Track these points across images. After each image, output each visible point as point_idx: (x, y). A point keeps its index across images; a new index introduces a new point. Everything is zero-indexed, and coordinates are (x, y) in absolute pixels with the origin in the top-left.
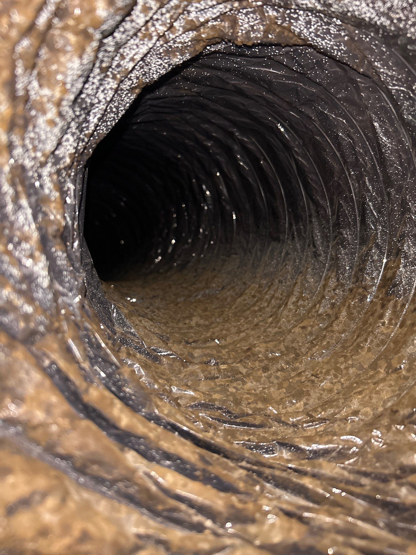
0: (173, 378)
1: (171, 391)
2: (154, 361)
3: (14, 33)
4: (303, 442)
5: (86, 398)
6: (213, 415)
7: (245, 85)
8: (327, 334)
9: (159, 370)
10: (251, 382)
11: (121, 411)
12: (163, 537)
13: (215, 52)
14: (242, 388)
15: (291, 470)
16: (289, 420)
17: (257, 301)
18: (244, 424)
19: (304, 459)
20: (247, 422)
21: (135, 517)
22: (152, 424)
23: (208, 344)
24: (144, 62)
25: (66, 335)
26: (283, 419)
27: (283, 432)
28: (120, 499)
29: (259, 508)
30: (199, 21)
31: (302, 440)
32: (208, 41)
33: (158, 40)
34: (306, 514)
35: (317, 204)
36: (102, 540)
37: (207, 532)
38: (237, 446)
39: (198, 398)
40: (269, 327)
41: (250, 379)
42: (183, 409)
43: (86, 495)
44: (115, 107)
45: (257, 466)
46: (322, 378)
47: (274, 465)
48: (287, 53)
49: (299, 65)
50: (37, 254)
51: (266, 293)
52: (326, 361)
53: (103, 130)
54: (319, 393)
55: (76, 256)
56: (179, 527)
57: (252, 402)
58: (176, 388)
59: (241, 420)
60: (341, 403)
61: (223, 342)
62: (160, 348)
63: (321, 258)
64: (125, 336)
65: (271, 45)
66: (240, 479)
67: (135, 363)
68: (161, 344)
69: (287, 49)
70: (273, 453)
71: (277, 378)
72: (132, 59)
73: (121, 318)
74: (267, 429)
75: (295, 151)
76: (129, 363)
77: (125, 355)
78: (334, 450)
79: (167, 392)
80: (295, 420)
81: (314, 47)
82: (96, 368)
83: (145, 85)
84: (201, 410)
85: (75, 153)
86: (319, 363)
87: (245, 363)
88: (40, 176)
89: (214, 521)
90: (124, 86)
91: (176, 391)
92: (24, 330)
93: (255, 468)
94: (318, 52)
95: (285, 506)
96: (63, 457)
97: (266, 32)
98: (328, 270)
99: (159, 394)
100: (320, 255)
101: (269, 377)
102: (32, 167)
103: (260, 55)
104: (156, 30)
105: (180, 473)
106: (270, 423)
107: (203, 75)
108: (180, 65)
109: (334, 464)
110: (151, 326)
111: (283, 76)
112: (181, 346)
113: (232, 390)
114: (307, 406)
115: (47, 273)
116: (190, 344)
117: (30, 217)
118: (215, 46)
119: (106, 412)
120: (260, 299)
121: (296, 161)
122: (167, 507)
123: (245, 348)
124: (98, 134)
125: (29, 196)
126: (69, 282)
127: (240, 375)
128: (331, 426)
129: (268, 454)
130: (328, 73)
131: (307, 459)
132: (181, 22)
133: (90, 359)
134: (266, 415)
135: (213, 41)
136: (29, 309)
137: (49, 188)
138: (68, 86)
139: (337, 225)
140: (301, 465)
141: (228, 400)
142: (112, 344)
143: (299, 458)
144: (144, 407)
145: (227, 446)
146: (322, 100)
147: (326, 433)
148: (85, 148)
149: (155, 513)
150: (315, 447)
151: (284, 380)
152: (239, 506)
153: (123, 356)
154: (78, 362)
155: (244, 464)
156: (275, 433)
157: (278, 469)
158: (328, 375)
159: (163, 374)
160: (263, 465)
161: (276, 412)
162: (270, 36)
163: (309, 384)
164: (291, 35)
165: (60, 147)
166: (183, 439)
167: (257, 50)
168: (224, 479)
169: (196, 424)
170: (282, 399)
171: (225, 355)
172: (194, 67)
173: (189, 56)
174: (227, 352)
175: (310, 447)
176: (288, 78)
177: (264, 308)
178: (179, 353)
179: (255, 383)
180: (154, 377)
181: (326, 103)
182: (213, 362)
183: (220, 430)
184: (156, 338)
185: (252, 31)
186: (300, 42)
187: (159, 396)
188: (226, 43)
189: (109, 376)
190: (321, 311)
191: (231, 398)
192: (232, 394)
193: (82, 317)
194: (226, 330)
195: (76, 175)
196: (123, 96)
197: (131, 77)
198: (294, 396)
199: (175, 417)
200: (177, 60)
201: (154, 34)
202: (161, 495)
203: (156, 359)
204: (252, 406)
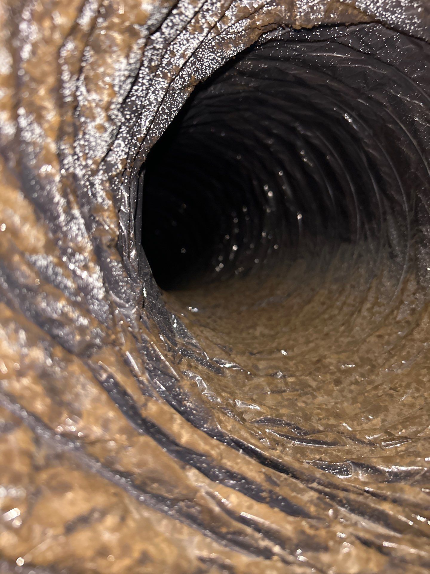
0: (237, 392)
1: (235, 405)
2: (217, 374)
3: (57, 36)
4: (381, 463)
5: (144, 413)
6: (281, 431)
7: (306, 74)
8: (407, 343)
9: (222, 383)
10: (323, 396)
11: (182, 427)
12: (228, 561)
13: (271, 40)
14: (312, 403)
15: (369, 495)
16: (365, 438)
17: (327, 309)
18: (314, 442)
19: (382, 482)
20: (318, 439)
21: (197, 538)
22: (214, 441)
23: (273, 356)
24: (196, 57)
25: (123, 348)
26: (358, 436)
27: (358, 451)
28: (183, 519)
29: (333, 536)
30: (254, 7)
31: (380, 461)
32: (263, 28)
33: (209, 32)
34: (386, 544)
35: (391, 199)
36: (163, 562)
37: (275, 558)
38: (306, 465)
39: (264, 413)
40: (341, 336)
41: (321, 393)
42: (248, 424)
43: (146, 514)
44: (168, 108)
45: (329, 488)
46: (401, 392)
47: (349, 488)
48: (352, 33)
49: (367, 45)
50: (91, 265)
51: (337, 300)
52: (406, 373)
53: (155, 133)
54: (399, 408)
55: (133, 266)
56: (245, 552)
57: (324, 418)
58: (240, 402)
59: (311, 437)
60: (424, 419)
61: (291, 354)
62: (223, 359)
63: (399, 260)
64: (186, 347)
65: (334, 25)
66: (311, 502)
67: (197, 375)
68: (224, 355)
69: (352, 28)
70: (348, 474)
71: (351, 391)
72: (183, 56)
73: (182, 329)
74: (340, 447)
75: (365, 143)
76: (190, 376)
77: (186, 367)
78: (418, 473)
79: (231, 406)
80: (371, 438)
81: (384, 24)
82: (156, 381)
83: (198, 83)
84: (267, 425)
85: (127, 159)
86: (397, 375)
87: (315, 375)
88: (92, 185)
89: (283, 547)
90: (176, 85)
91: (241, 405)
92: (80, 342)
93: (327, 490)
94: (387, 28)
95: (361, 534)
96: (122, 474)
97: (327, 12)
98: (407, 272)
99: (222, 408)
100: (397, 256)
101: (341, 391)
102: (84, 175)
103: (322, 39)
104: (207, 21)
105: (245, 494)
106: (343, 441)
107: (260, 68)
108: (234, 58)
109: (418, 489)
110: (214, 336)
111: (348, 60)
112: (245, 358)
113: (301, 404)
114: (386, 423)
115: (102, 285)
116: (255, 354)
117: (82, 227)
118: (272, 34)
119: (165, 428)
120: (331, 307)
121: (367, 154)
122: (231, 530)
123: (315, 360)
124: (151, 137)
125: (81, 206)
126: (125, 292)
127: (310, 389)
128: (414, 446)
129: (342, 475)
130: (400, 51)
131: (386, 481)
132: (234, 10)
133: (150, 372)
134: (338, 432)
135: (269, 28)
136: (84, 321)
137: (101, 196)
138: (116, 89)
139: (416, 222)
140: (379, 488)
141: (297, 416)
142: (172, 356)
143: (377, 481)
144: (206, 422)
145: (296, 465)
146: (395, 82)
147: (408, 453)
148: (138, 153)
149: (219, 536)
150: (394, 468)
151: (359, 394)
152: (311, 532)
153: (184, 367)
154: (136, 376)
155: (315, 485)
156: (349, 452)
157: (354, 492)
158: (409, 389)
159: (226, 387)
160: (336, 487)
161: (350, 429)
162: (332, 16)
163: (387, 398)
164: (356, 12)
165: (111, 153)
166: (247, 457)
167: (318, 34)
168: (294, 502)
169: (261, 440)
170: (356, 415)
171: (292, 367)
172: (250, 59)
173: (244, 46)
174: (295, 364)
175: (390, 468)
176: (354, 61)
177: (335, 316)
178: (242, 365)
179: (326, 397)
180: (216, 390)
181: (399, 86)
182: (280, 374)
183: (288, 448)
184: (218, 349)
185: (311, 12)
186: (366, 19)
187: (222, 410)
188: (284, 29)
189: (169, 389)
190: (399, 317)
191: (300, 413)
192: (301, 409)
193: (140, 329)
194: (294, 340)
195: (130, 182)
196: (175, 96)
197: (183, 74)
198: (370, 412)
199: (239, 433)
200: (231, 52)
201: (205, 25)
202: (225, 517)
203: (219, 371)
204: (324, 422)
